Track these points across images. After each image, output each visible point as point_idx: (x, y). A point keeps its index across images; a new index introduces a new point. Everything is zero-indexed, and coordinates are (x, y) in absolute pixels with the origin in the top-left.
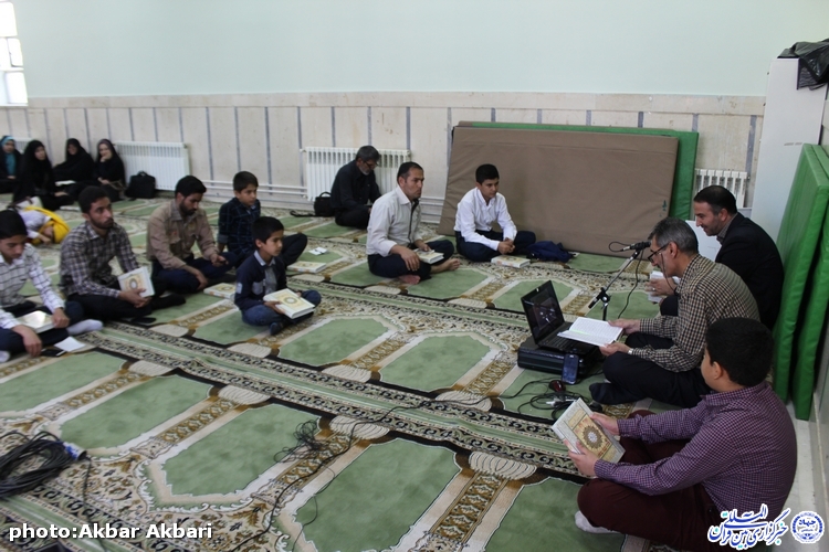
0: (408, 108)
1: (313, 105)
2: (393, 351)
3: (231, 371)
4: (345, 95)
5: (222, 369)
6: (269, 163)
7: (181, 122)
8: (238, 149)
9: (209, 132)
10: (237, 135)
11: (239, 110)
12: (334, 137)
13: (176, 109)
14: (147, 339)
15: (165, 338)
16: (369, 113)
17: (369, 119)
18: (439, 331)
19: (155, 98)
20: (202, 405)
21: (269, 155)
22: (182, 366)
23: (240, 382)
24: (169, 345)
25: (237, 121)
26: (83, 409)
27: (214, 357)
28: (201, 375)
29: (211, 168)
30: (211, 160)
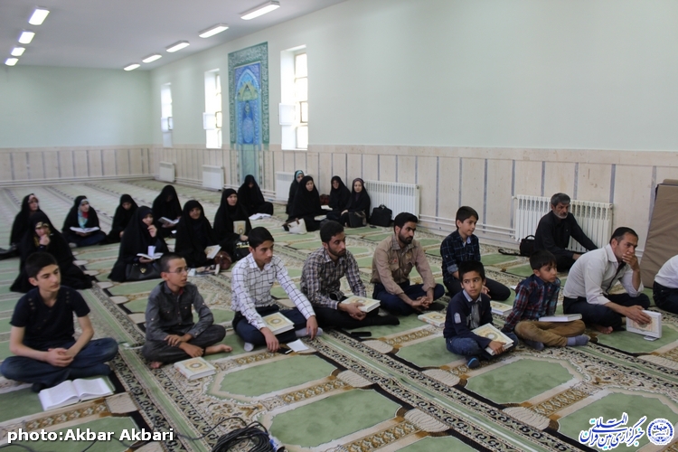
0: (614, 165)
1: (526, 159)
2: (575, 401)
3: (420, 395)
4: (555, 152)
5: (413, 391)
6: (485, 206)
7: (416, 168)
8: (460, 192)
9: (438, 177)
10: (460, 180)
11: (463, 160)
12: (542, 187)
13: (413, 157)
14: (358, 351)
15: (372, 353)
16: (577, 169)
17: (576, 173)
18: (626, 387)
19: (398, 147)
20: (389, 424)
21: (485, 199)
22: (380, 384)
23: (426, 407)
24: (374, 360)
25: (461, 169)
26: (293, 406)
27: (409, 378)
28: (394, 394)
29: (437, 206)
30: (437, 200)
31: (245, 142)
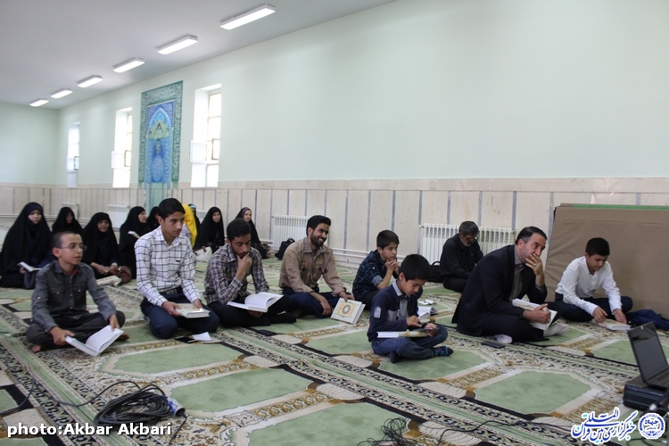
0: (515, 192)
1: (433, 190)
2: (489, 377)
3: (332, 373)
4: (461, 181)
5: (325, 371)
7: (326, 202)
8: (368, 224)
9: (346, 209)
10: (369, 212)
11: (372, 192)
12: (448, 216)
14: (265, 342)
15: (280, 344)
16: (481, 196)
17: (480, 201)
18: (537, 367)
19: (308, 182)
20: (299, 394)
22: (289, 364)
23: (339, 382)
24: (282, 349)
25: (369, 201)
26: (195, 381)
27: (319, 362)
28: (305, 373)
29: (345, 239)
30: (346, 233)
31: (153, 181)
